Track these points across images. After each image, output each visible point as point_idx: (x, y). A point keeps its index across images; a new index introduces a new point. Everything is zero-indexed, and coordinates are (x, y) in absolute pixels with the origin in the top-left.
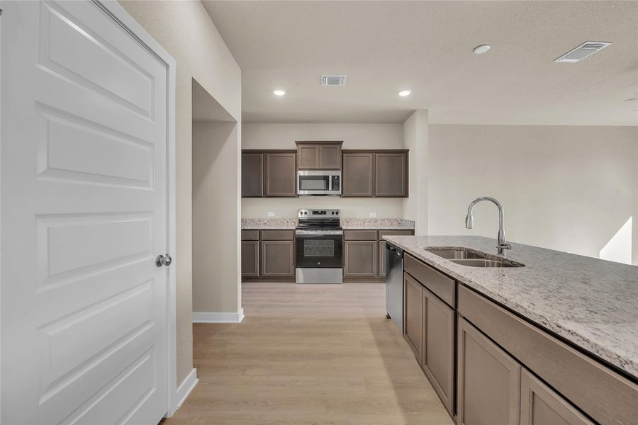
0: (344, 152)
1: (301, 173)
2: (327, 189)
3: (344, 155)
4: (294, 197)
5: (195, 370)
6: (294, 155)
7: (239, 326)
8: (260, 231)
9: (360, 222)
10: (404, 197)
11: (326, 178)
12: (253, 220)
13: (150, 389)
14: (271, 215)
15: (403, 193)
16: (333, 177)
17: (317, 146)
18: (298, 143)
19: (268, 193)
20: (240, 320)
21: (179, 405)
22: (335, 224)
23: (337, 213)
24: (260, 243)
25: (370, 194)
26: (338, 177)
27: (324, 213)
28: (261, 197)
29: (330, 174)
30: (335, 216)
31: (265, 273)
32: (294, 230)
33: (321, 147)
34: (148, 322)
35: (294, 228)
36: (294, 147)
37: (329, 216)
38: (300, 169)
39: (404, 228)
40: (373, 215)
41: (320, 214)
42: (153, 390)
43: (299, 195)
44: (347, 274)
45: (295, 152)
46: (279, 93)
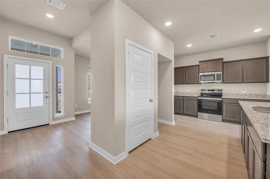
0: (223, 63)
1: (201, 74)
2: (214, 80)
3: (224, 64)
4: (198, 84)
5: (158, 131)
6: (198, 67)
7: (173, 126)
8: (183, 97)
9: (235, 95)
10: (266, 82)
11: (214, 75)
12: (181, 93)
13: (148, 130)
14: (188, 91)
15: (264, 80)
16: (217, 75)
17: (209, 62)
18: (200, 62)
19: (187, 83)
20: (173, 125)
21: (155, 137)
22: (220, 95)
23: (221, 91)
24: (183, 101)
25: (240, 81)
26: (220, 74)
27: (213, 90)
28: (184, 84)
29: (216, 73)
30: (220, 92)
31: (185, 112)
32: (197, 97)
33: (211, 62)
34: (147, 114)
35: (197, 96)
36: (198, 63)
37: (216, 92)
38: (201, 72)
39: (266, 99)
40: (244, 92)
41: (211, 91)
42: (149, 130)
43: (200, 83)
44: (224, 118)
45: (198, 65)
46: (189, 46)
